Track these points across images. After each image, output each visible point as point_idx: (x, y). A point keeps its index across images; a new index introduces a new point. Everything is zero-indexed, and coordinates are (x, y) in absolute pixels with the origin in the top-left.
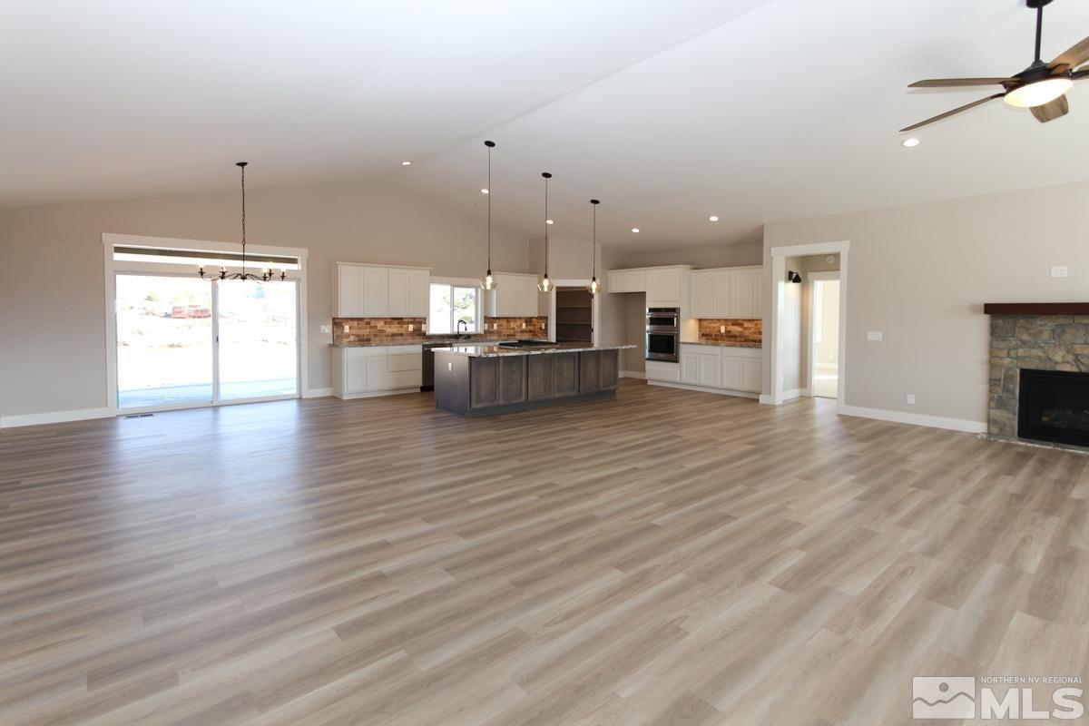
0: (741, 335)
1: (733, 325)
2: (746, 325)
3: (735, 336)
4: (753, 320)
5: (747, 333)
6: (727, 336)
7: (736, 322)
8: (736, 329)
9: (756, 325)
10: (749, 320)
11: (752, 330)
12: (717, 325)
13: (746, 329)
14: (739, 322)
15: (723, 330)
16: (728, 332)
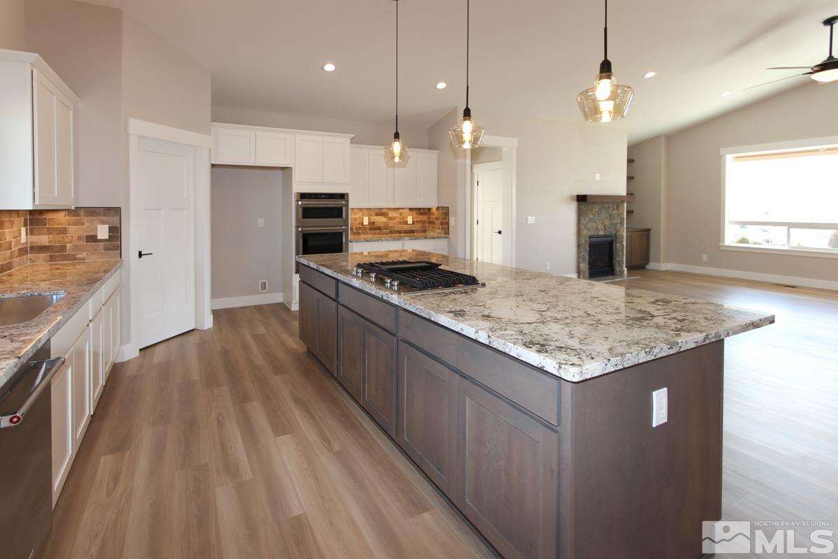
0: (386, 227)
1: (377, 215)
2: (391, 214)
3: (379, 228)
4: (398, 209)
5: (392, 224)
6: (371, 229)
7: (380, 212)
8: (381, 220)
9: (401, 214)
10: (394, 209)
11: (398, 220)
12: (360, 215)
13: (391, 219)
14: (384, 211)
15: (366, 221)
16: (372, 223)
